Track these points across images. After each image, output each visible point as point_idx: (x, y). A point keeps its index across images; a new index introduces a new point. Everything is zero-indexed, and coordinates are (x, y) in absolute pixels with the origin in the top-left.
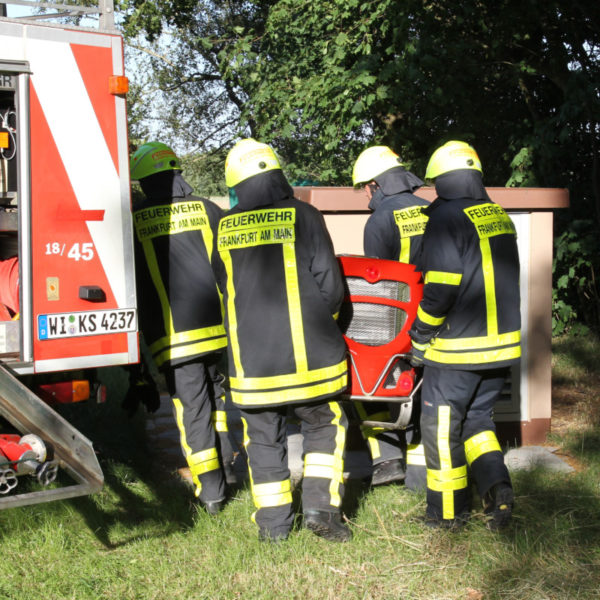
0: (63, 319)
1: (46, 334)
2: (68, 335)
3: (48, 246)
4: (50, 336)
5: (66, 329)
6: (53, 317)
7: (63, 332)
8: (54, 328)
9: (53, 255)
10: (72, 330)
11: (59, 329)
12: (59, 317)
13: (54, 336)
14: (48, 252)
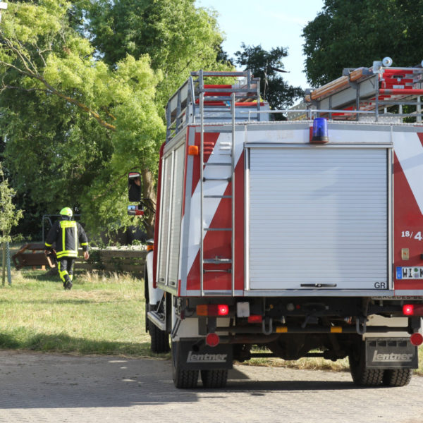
0: (410, 270)
1: (401, 277)
2: (413, 278)
3: (403, 233)
4: (403, 278)
5: (412, 275)
6: (405, 269)
7: (411, 276)
8: (405, 274)
9: (405, 237)
10: (416, 276)
11: (408, 275)
12: (408, 268)
13: (405, 278)
14: (403, 236)
